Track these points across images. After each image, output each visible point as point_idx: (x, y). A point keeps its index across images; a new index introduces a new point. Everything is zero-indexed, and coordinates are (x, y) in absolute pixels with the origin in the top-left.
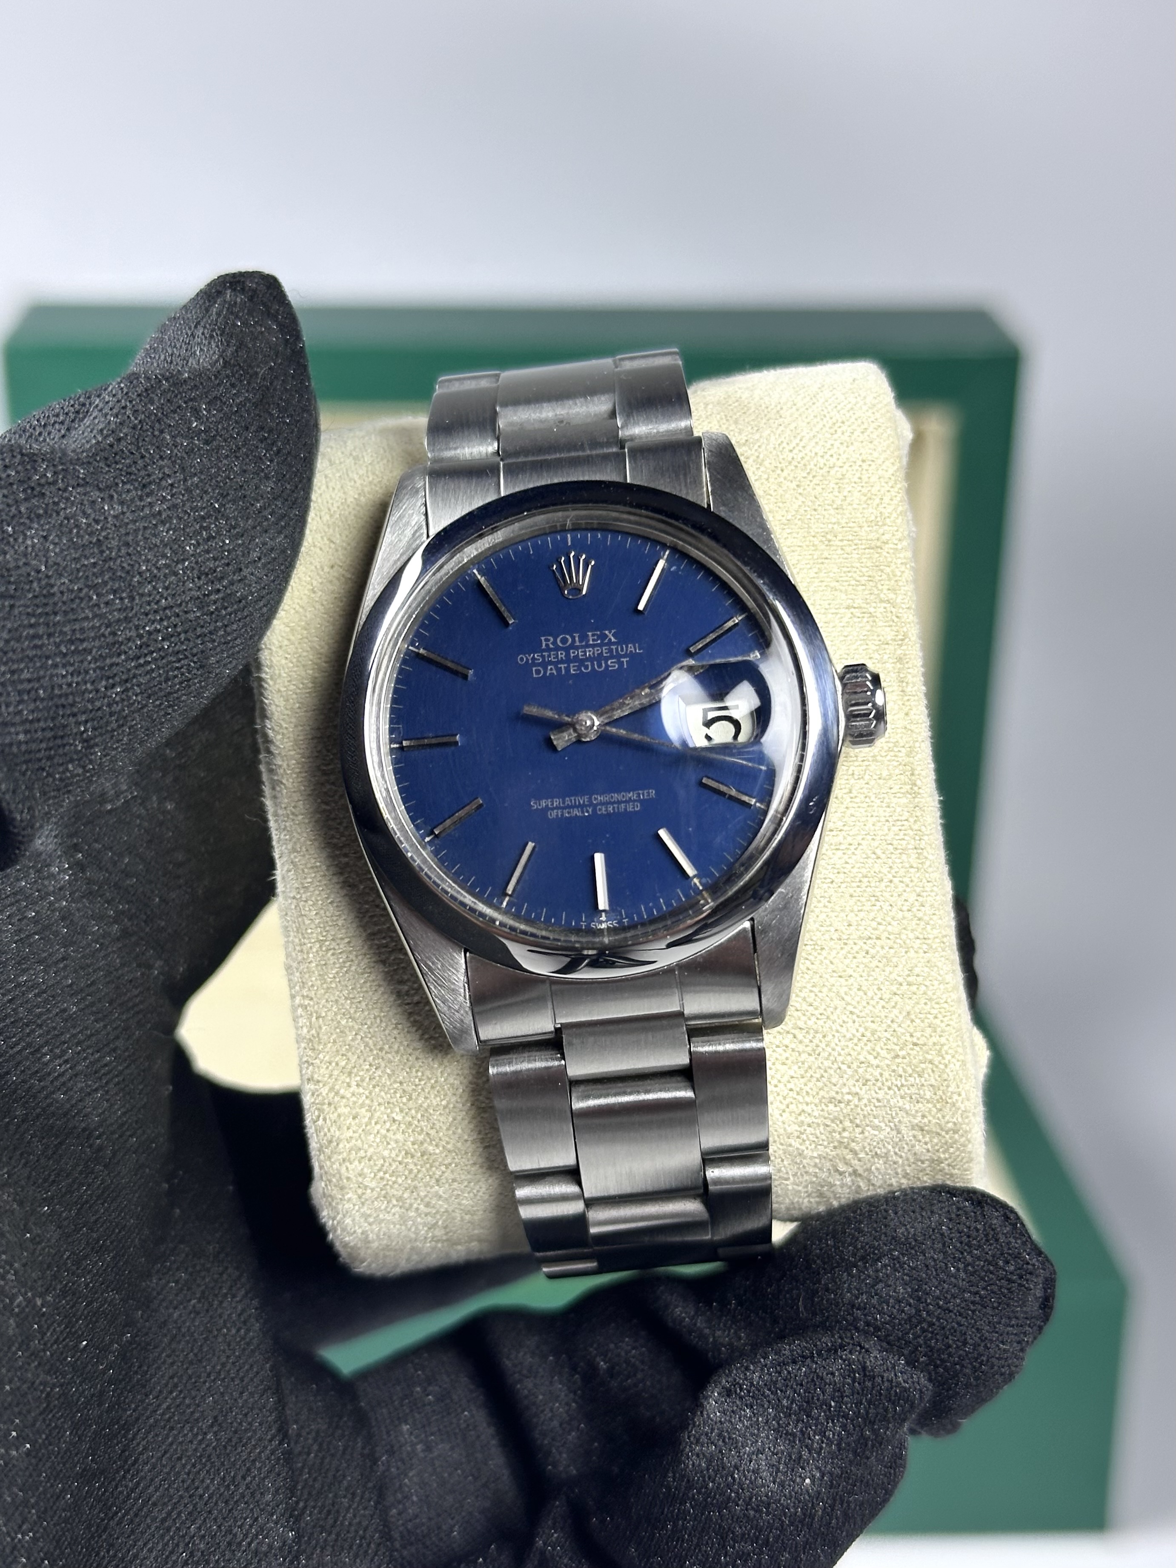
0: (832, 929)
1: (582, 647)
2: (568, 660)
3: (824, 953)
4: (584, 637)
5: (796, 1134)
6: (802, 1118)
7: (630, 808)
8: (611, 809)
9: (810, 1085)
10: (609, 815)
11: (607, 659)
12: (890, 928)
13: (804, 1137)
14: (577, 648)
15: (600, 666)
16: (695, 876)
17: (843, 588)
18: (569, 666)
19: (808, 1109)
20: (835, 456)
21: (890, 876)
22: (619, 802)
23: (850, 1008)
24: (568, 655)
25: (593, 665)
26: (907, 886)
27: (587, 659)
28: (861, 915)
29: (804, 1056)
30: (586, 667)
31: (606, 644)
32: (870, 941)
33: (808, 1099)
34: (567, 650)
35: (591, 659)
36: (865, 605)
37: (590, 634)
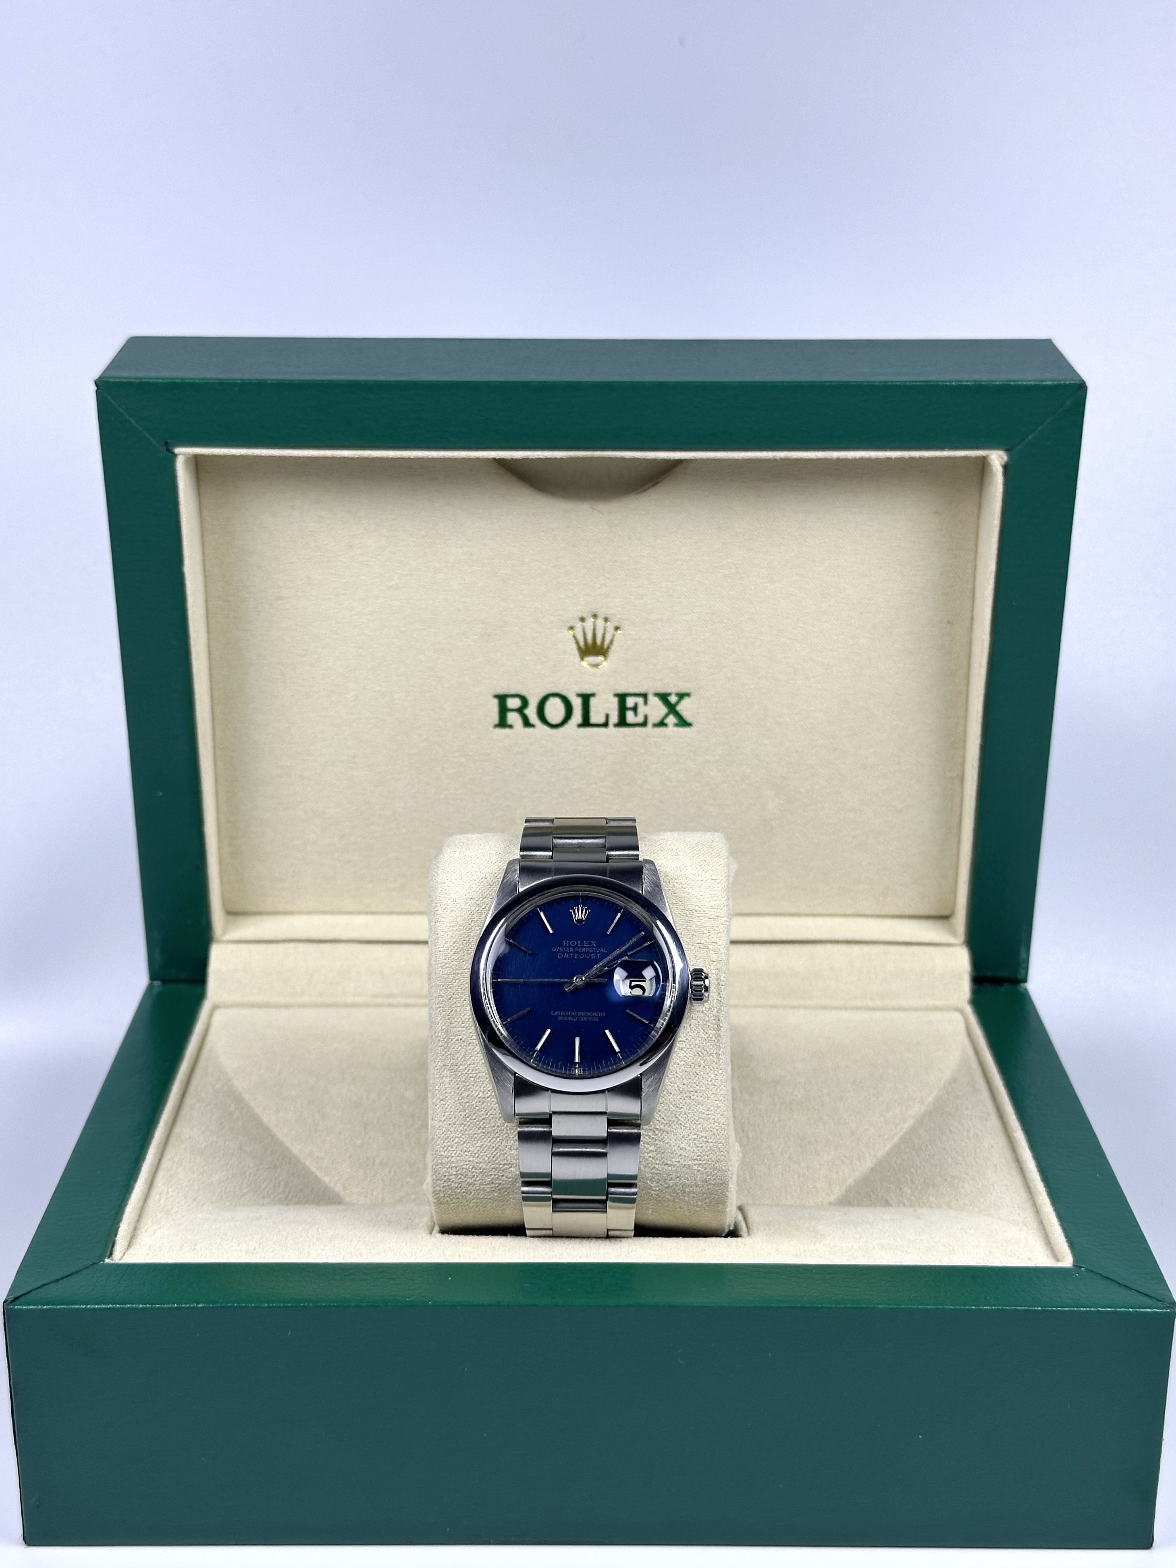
0: (676, 1085)
1: (581, 947)
2: (574, 952)
3: (671, 1096)
4: (582, 943)
5: (650, 1178)
6: (653, 1170)
7: (594, 1019)
8: (585, 1019)
9: (659, 1155)
10: (584, 1021)
11: (591, 953)
12: (701, 1088)
13: (653, 1180)
14: (578, 947)
15: (587, 956)
16: (619, 1052)
17: (697, 935)
18: (574, 955)
19: (657, 1166)
20: (700, 876)
21: (704, 1065)
22: (589, 1016)
23: (680, 1122)
24: (574, 950)
25: (584, 956)
26: (711, 1070)
27: (582, 953)
28: (690, 1080)
29: (657, 1142)
30: (582, 956)
31: (591, 947)
32: (692, 1093)
33: (658, 1162)
34: (574, 948)
35: (584, 953)
36: (705, 943)
37: (585, 942)
